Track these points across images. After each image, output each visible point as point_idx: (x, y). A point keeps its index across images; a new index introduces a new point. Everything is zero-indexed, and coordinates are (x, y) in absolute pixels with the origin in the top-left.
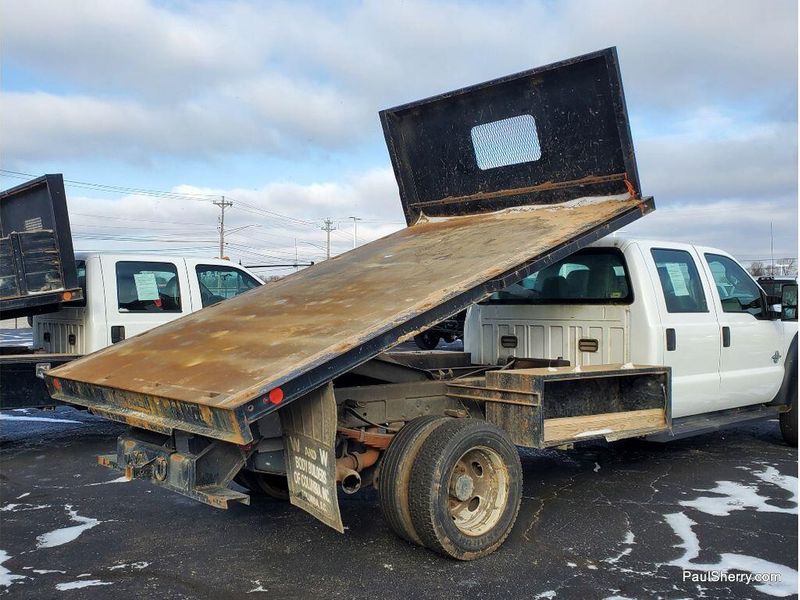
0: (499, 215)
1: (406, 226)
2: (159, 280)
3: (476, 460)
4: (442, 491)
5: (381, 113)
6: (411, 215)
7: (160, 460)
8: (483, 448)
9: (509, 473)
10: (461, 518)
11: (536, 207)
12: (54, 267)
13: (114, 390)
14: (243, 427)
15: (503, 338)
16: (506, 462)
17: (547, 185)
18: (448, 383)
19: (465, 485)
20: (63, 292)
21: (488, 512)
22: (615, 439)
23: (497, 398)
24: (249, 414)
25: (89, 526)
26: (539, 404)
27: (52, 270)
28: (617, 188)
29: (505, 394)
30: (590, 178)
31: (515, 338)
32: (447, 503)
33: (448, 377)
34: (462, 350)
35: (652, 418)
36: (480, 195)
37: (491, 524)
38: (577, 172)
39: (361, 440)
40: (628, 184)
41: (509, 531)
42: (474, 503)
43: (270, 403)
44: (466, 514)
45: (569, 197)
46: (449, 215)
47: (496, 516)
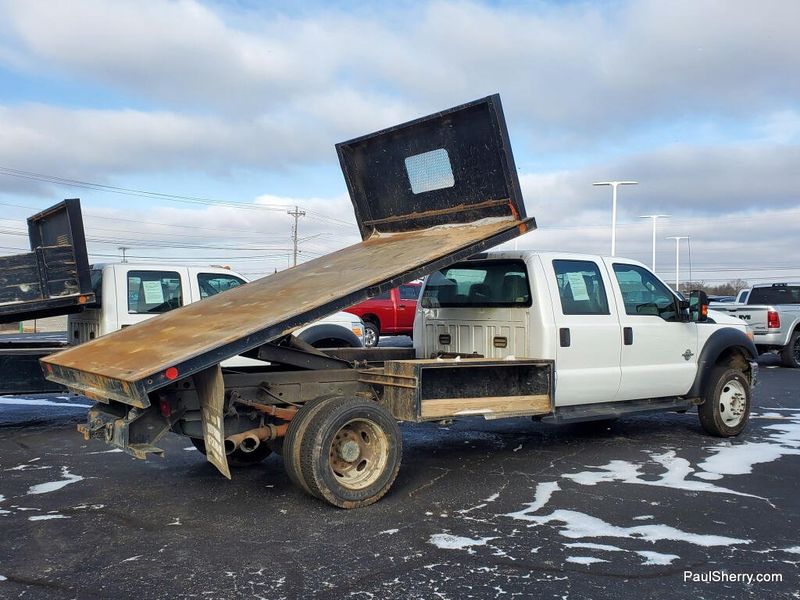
0: (428, 232)
1: (361, 240)
2: (164, 287)
3: (364, 430)
4: (324, 452)
5: (337, 145)
6: (365, 231)
7: (108, 424)
8: (364, 420)
9: (388, 441)
10: (349, 476)
11: (454, 225)
12: (72, 276)
13: (79, 371)
14: (142, 395)
15: (441, 336)
16: (386, 432)
17: (461, 207)
18: (360, 371)
19: (351, 450)
20: (79, 296)
21: (372, 471)
22: (494, 417)
23: (390, 382)
24: (147, 387)
25: (73, 481)
26: (416, 386)
27: (70, 279)
28: (504, 211)
29: (396, 379)
30: (491, 202)
31: (449, 336)
32: (329, 461)
33: (362, 366)
34: (412, 346)
35: (536, 402)
36: (415, 215)
37: (371, 481)
38: (481, 196)
39: (272, 414)
40: (512, 207)
41: (388, 487)
42: (361, 465)
43: (166, 379)
44: (354, 473)
45: (477, 217)
46: (394, 232)
47: (377, 474)
